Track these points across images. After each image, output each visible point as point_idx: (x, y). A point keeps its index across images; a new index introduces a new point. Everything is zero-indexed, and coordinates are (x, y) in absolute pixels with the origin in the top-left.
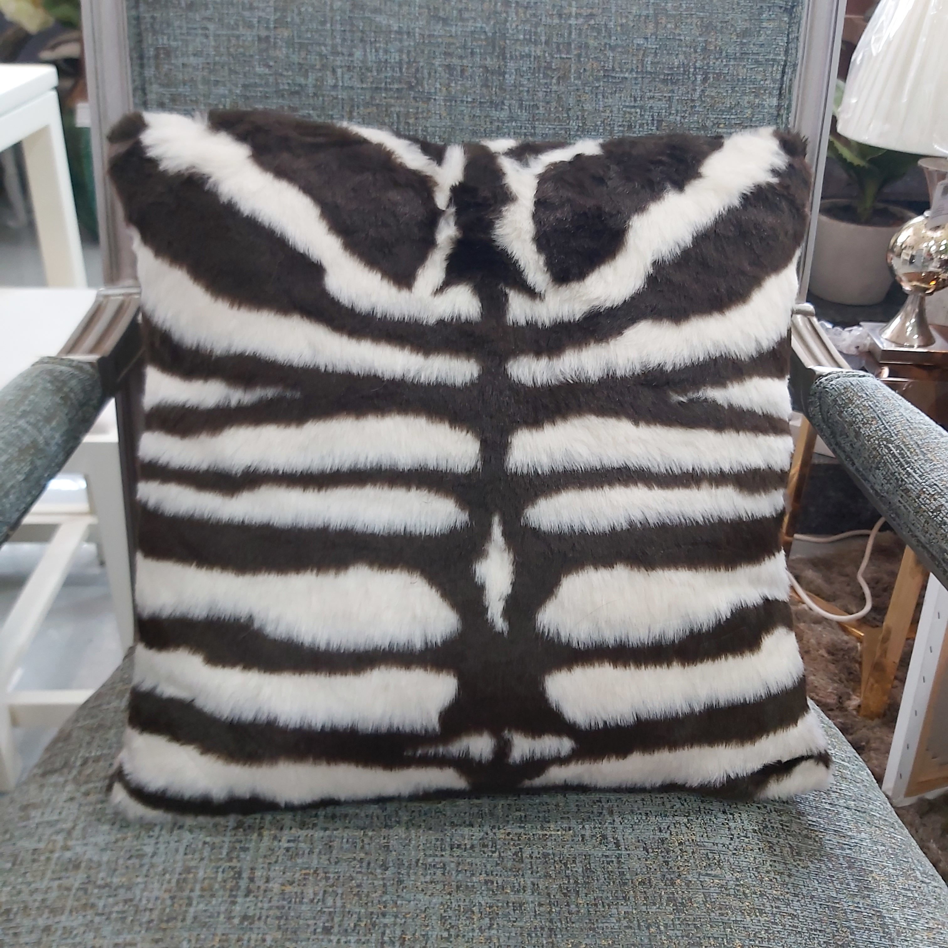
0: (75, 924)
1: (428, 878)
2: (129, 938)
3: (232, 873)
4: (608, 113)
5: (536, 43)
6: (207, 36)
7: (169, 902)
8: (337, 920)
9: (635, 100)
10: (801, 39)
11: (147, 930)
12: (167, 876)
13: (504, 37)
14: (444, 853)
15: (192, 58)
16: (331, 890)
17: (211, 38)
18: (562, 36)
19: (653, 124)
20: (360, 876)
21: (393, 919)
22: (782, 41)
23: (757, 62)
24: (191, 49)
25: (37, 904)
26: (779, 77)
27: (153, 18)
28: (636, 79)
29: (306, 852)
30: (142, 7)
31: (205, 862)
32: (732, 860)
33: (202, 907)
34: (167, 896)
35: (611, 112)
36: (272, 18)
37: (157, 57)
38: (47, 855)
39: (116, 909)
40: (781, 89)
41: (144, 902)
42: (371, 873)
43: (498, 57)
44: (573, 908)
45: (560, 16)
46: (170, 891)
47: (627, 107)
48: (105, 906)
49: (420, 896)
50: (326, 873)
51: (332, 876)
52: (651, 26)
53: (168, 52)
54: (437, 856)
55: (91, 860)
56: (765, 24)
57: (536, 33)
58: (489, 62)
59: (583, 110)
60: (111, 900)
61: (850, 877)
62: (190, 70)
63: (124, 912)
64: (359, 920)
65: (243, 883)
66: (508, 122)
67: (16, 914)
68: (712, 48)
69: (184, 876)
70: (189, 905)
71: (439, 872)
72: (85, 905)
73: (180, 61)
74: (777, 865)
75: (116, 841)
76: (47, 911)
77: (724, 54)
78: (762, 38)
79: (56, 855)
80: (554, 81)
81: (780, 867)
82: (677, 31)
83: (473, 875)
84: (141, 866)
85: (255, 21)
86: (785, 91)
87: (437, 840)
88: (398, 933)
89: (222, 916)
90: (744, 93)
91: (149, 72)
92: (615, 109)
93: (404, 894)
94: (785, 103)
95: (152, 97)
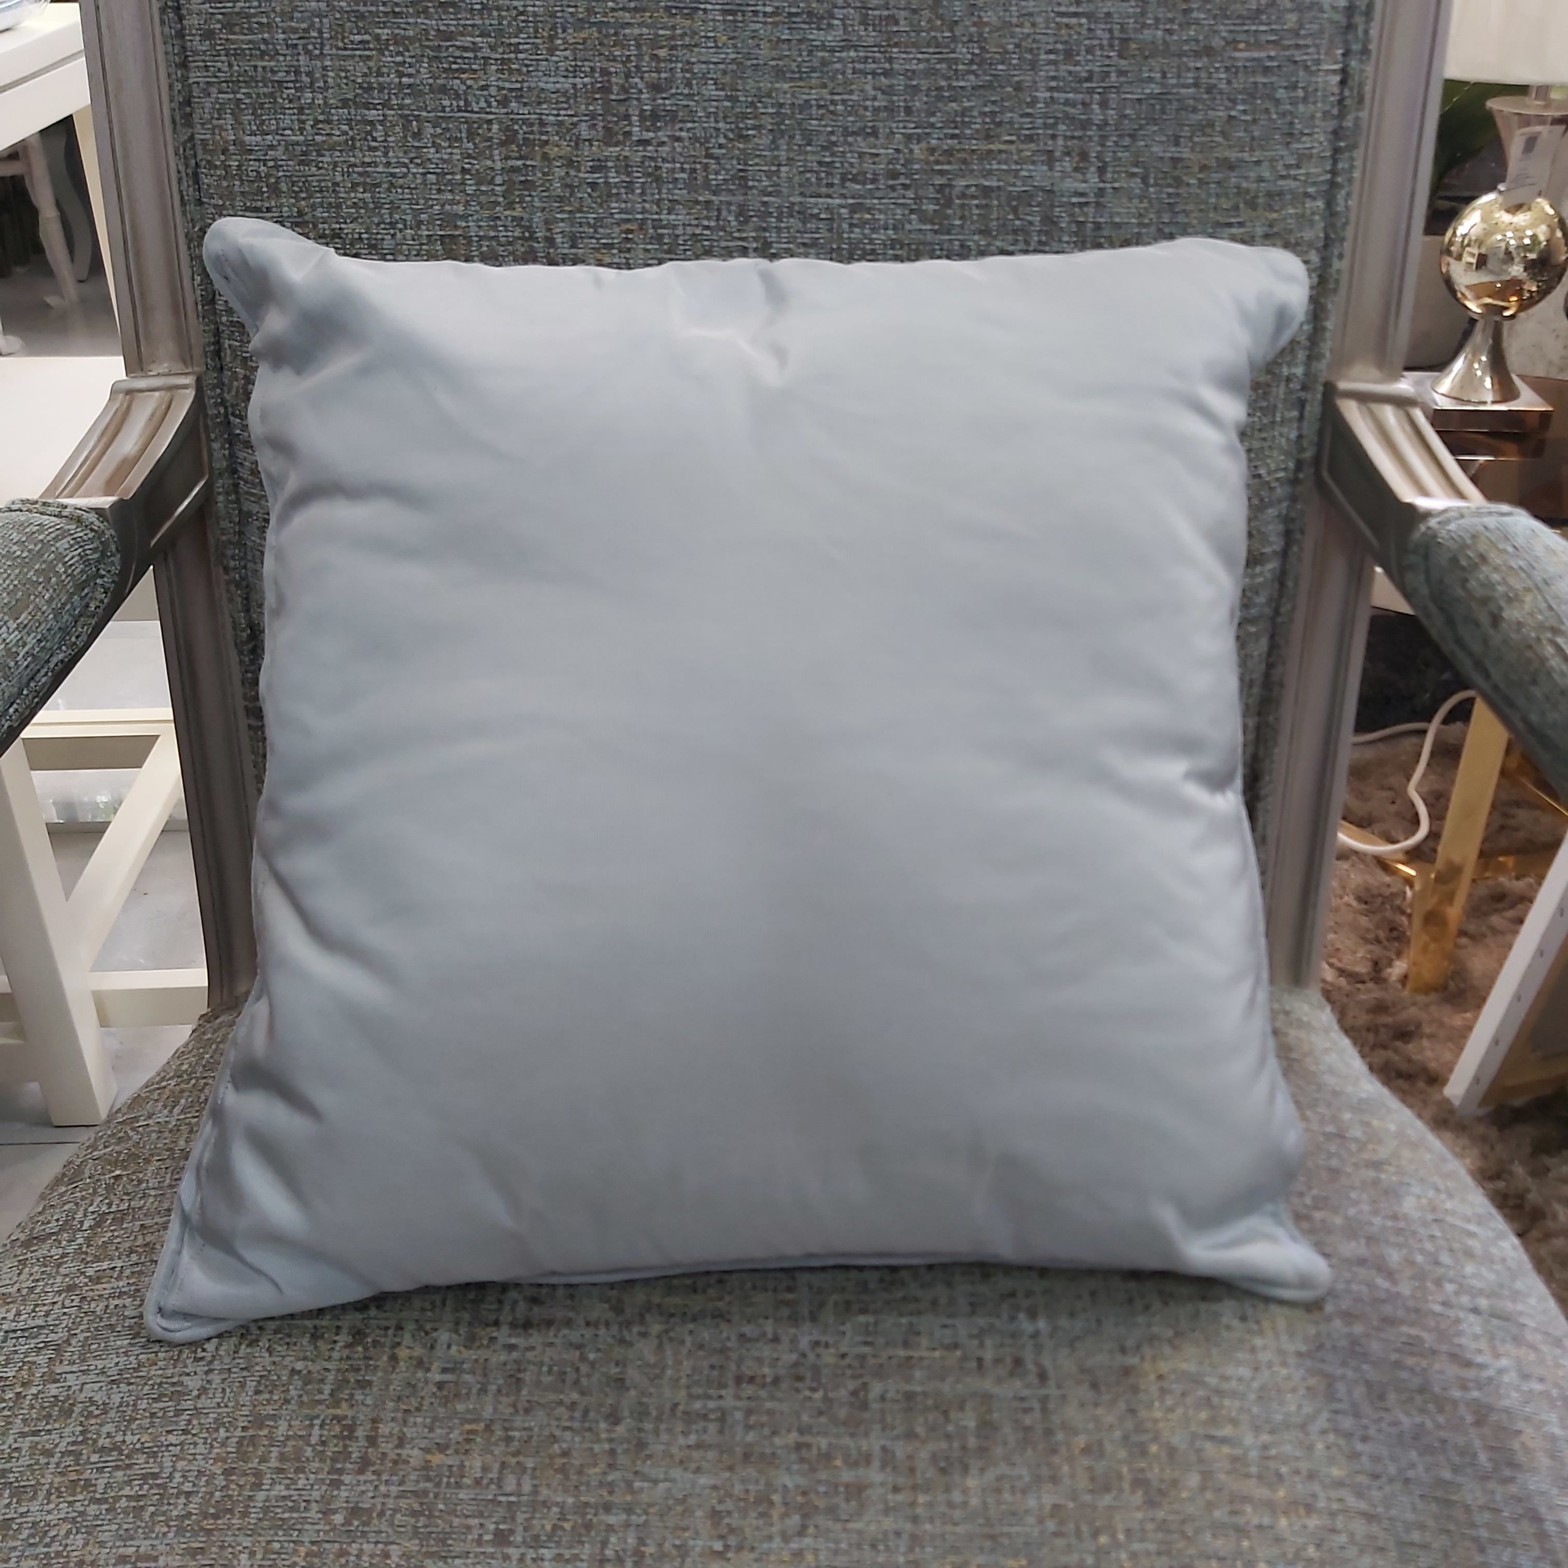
0: (53, 1517)
1: (692, 1439)
3: (338, 1429)
4: (1027, 29)
7: (220, 1481)
8: (520, 1517)
11: (180, 1531)
12: (223, 1432)
14: (723, 1392)
16: (513, 1461)
20: (568, 1435)
21: (624, 1517)
29: (474, 1391)
31: (293, 1406)
33: (279, 1490)
34: (218, 1469)
35: (1034, 25)
38: (18, 1388)
39: (127, 1491)
41: (177, 1479)
42: (590, 1429)
44: (957, 1496)
46: (224, 1461)
47: (1064, 14)
48: (108, 1486)
49: (676, 1473)
50: (506, 1429)
51: (516, 1434)
54: (710, 1397)
55: (91, 1401)
60: (119, 1474)
63: (138, 1498)
64: (563, 1517)
65: (357, 1448)
69: (251, 1432)
71: (713, 1427)
83: (774, 1433)
84: (178, 1413)
87: (712, 1367)
88: (631, 1541)
92: (1041, 20)
93: (646, 1470)
95: (192, 21)
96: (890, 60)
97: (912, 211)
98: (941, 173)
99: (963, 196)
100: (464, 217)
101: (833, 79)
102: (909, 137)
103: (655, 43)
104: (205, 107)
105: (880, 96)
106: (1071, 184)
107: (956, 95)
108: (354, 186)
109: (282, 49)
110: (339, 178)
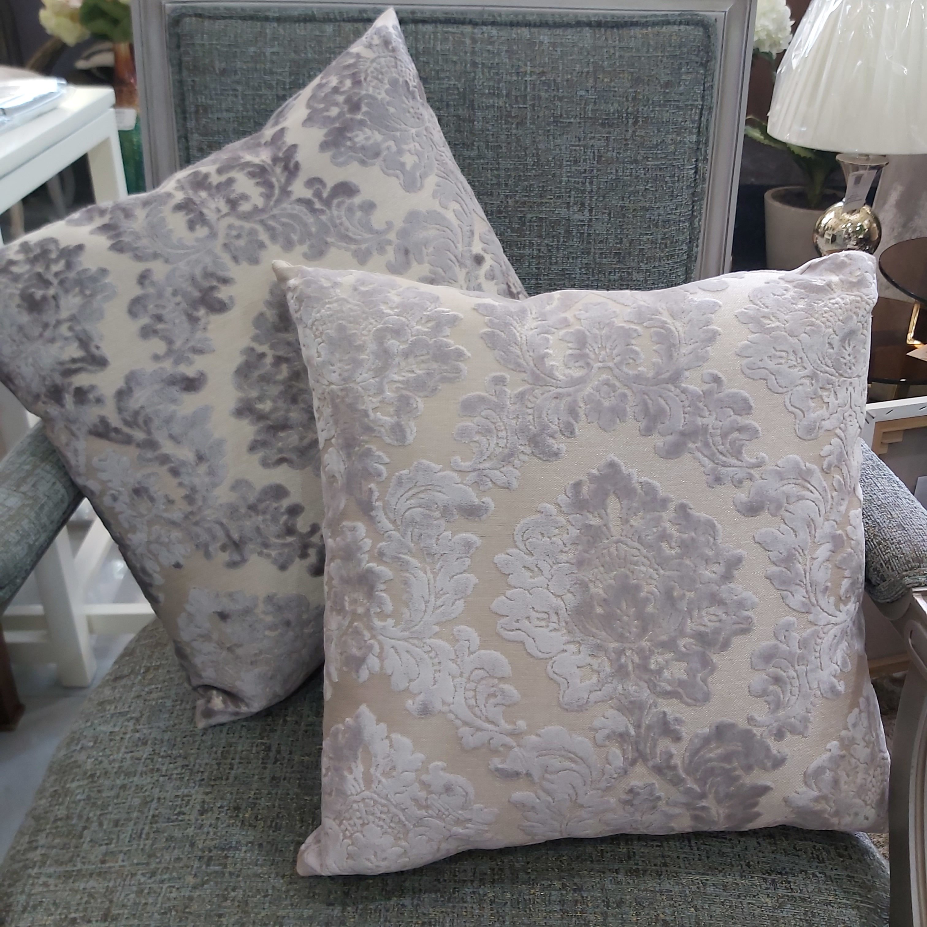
0: (144, 782)
2: (186, 791)
3: (263, 747)
4: (558, 151)
5: (498, 96)
6: (236, 96)
7: (216, 767)
9: (580, 140)
10: (716, 87)
11: (200, 785)
12: (214, 749)
13: (473, 92)
15: (225, 114)
17: (240, 97)
18: (519, 90)
19: (594, 159)
22: (699, 90)
23: (678, 107)
24: (224, 106)
25: (115, 770)
26: (697, 118)
27: (193, 81)
28: (580, 123)
30: (185, 73)
31: (243, 739)
33: (241, 770)
34: (214, 762)
35: (560, 150)
36: (288, 80)
37: (197, 112)
38: (121, 735)
39: (175, 772)
40: (699, 127)
41: (197, 766)
43: (468, 107)
45: (518, 74)
46: (216, 759)
47: (573, 146)
48: (167, 770)
52: (591, 81)
53: (206, 109)
55: (155, 739)
56: (684, 77)
57: (498, 88)
58: (460, 112)
59: (537, 149)
60: (171, 765)
62: (224, 123)
63: (181, 774)
65: (272, 754)
66: (477, 159)
67: (98, 777)
68: (641, 97)
69: (227, 749)
70: (231, 768)
72: (152, 770)
75: (175, 725)
76: (123, 775)
77: (650, 102)
78: (682, 88)
79: (128, 736)
80: (514, 126)
82: (613, 84)
84: (194, 742)
85: (274, 83)
86: (703, 128)
89: (256, 777)
90: (668, 133)
91: (191, 124)
92: (563, 148)
94: (703, 139)
96: (498, 164)
97: (508, 228)
98: (521, 212)
99: (530, 221)
101: (474, 171)
102: (507, 196)
105: (494, 179)
106: (577, 216)
107: (527, 178)
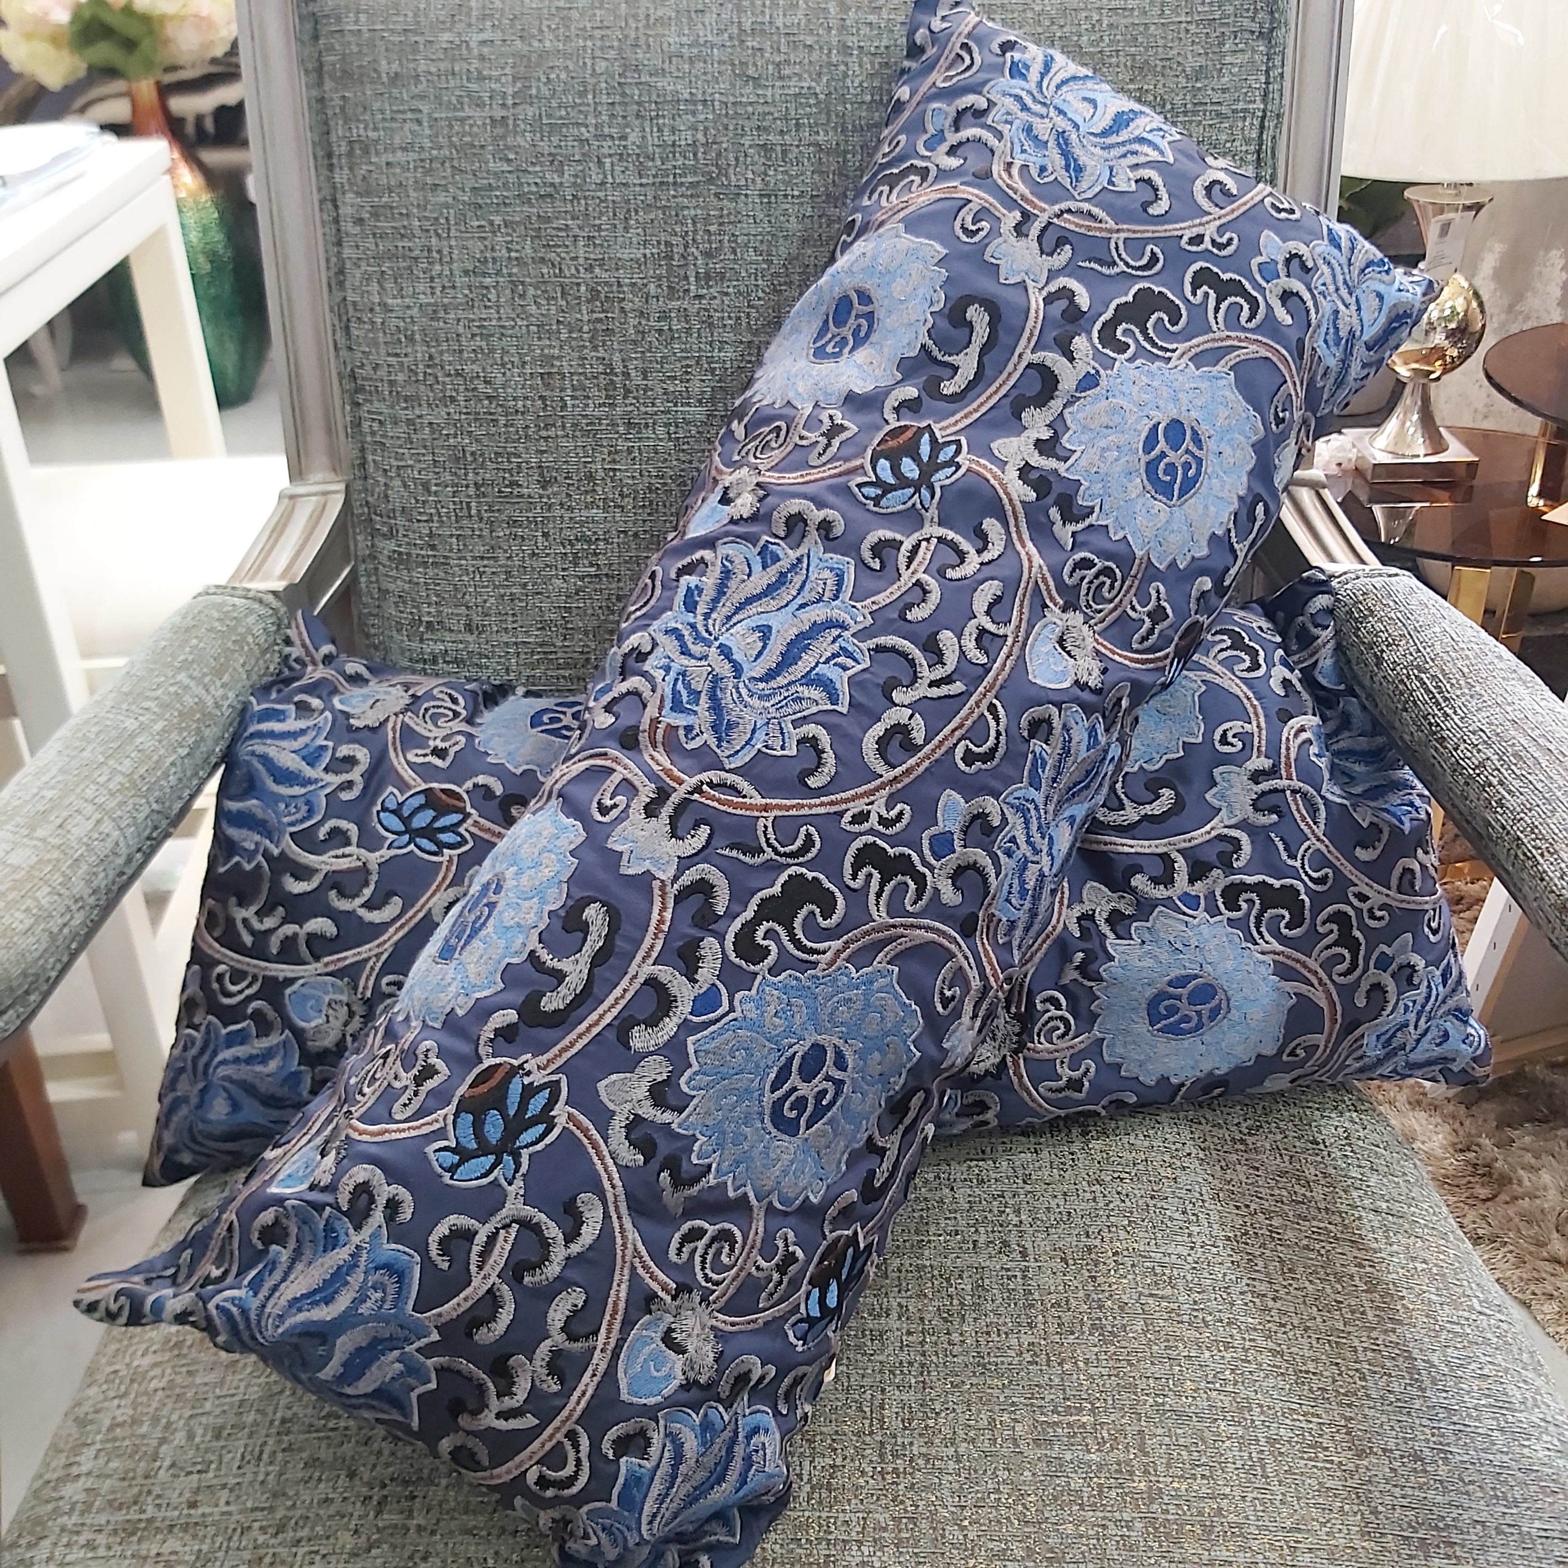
6: (419, 122)
10: (1288, 76)
13: (843, 99)
15: (399, 153)
17: (425, 124)
22: (1257, 82)
23: (1219, 114)
24: (397, 141)
26: (1254, 135)
27: (343, 98)
30: (328, 85)
32: (1189, 1277)
36: (510, 91)
37: (350, 153)
40: (1258, 152)
44: (956, 1337)
53: (366, 147)
56: (1228, 59)
61: (1367, 1304)
62: (398, 171)
73: (384, 158)
74: (1256, 1283)
78: (1225, 80)
81: (1262, 1287)
85: (486, 96)
86: (1266, 155)
91: (341, 176)
94: (1267, 173)
95: (346, 211)
100: (560, 358)
103: (707, 220)
104: (355, 276)
108: (473, 335)
109: (417, 232)
110: (461, 330)
